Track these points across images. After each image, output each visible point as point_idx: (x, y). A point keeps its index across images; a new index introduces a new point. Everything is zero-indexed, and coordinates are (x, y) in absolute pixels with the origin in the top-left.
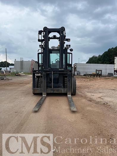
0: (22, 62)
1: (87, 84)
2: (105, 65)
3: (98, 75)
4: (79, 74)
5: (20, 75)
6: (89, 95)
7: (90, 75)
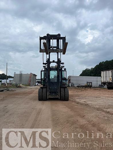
0: (21, 75)
1: (78, 94)
2: (96, 77)
3: (89, 86)
4: (73, 85)
5: (20, 87)
6: (78, 100)
7: (82, 86)
